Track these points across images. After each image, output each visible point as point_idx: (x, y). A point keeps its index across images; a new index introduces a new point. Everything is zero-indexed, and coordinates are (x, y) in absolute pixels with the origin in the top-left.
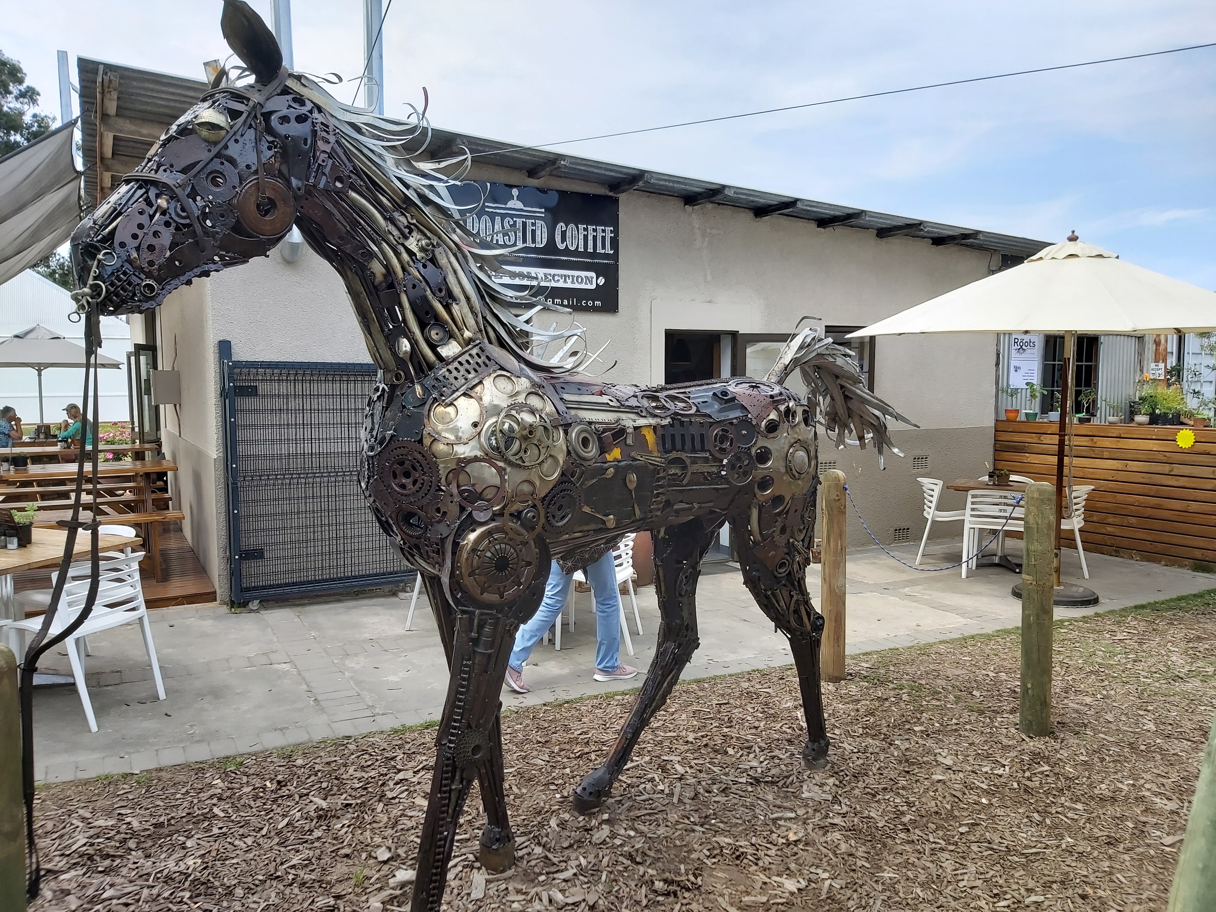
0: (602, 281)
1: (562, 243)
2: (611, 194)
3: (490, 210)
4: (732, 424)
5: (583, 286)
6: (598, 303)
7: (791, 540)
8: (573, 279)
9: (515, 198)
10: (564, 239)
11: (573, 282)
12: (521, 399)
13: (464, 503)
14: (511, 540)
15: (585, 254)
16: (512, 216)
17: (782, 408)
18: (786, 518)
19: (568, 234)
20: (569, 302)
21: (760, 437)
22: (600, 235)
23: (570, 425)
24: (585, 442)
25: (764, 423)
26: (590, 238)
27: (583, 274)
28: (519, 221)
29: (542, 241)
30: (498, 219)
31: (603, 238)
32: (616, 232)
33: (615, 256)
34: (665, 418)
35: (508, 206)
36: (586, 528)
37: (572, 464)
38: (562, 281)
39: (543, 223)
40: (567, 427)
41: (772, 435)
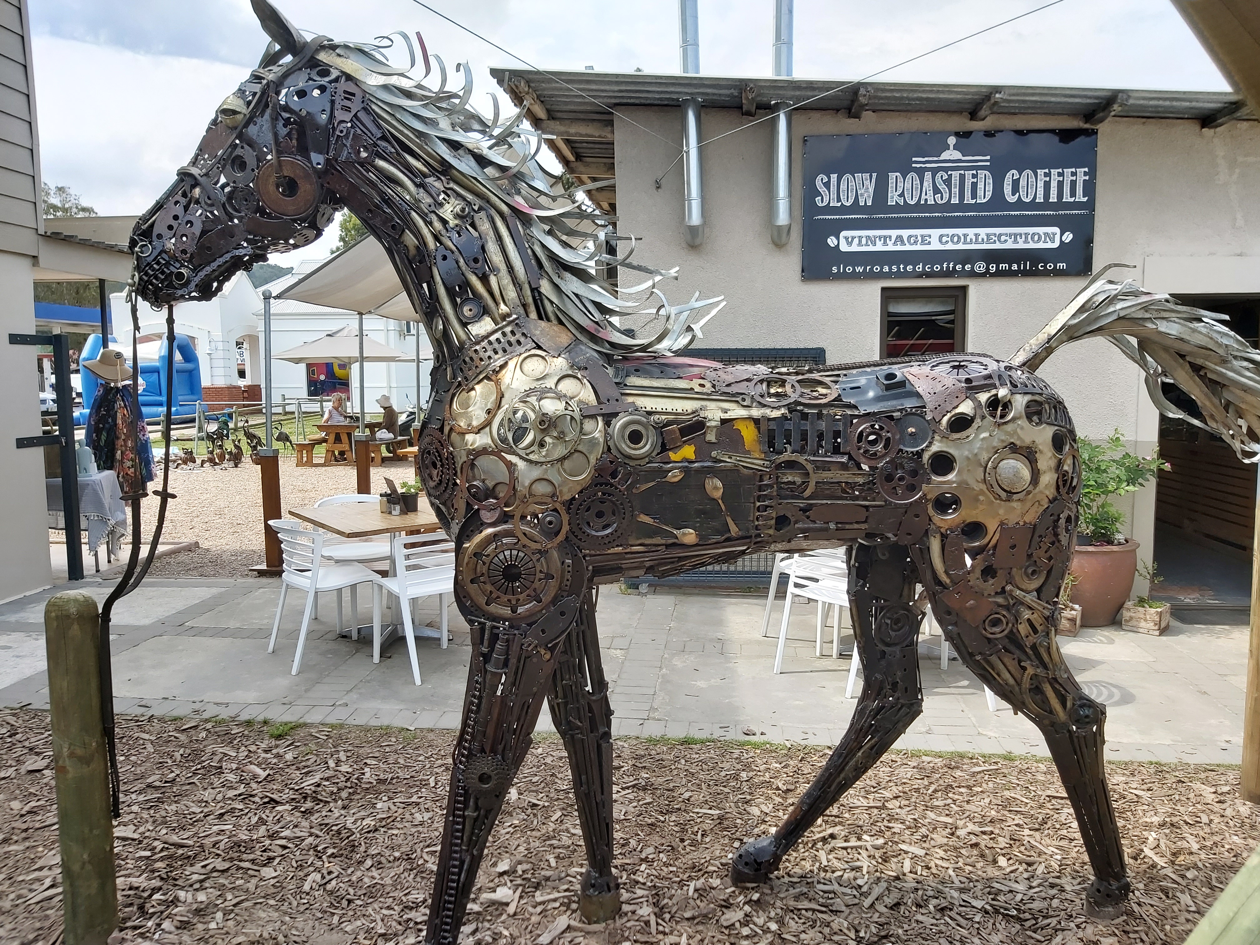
0: (1068, 237)
1: (1013, 194)
2: (1087, 126)
3: (918, 166)
4: (891, 418)
5: (1041, 245)
6: (1062, 265)
7: (1008, 588)
8: (1026, 238)
9: (951, 147)
10: (1015, 190)
11: (1026, 242)
12: (550, 383)
13: (472, 501)
14: (524, 546)
15: (1046, 205)
16: (946, 169)
17: (983, 397)
18: (993, 554)
19: (1023, 183)
20: (1019, 267)
21: (937, 437)
22: (1068, 179)
23: (616, 415)
24: (635, 437)
25: (946, 419)
26: (1054, 185)
27: (1041, 230)
28: (956, 174)
29: (985, 194)
30: (928, 175)
31: (1073, 184)
32: (1092, 173)
33: (1090, 205)
34: (778, 408)
35: (941, 158)
36: (648, 541)
37: (611, 462)
38: (1010, 241)
39: (987, 173)
40: (609, 418)
41: (956, 436)
